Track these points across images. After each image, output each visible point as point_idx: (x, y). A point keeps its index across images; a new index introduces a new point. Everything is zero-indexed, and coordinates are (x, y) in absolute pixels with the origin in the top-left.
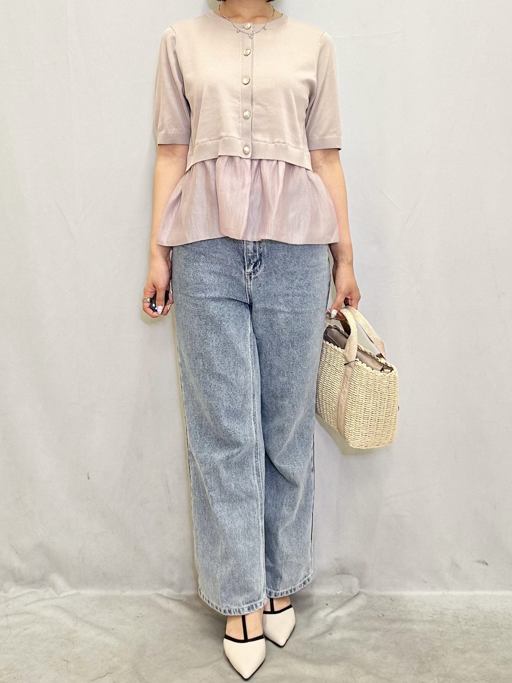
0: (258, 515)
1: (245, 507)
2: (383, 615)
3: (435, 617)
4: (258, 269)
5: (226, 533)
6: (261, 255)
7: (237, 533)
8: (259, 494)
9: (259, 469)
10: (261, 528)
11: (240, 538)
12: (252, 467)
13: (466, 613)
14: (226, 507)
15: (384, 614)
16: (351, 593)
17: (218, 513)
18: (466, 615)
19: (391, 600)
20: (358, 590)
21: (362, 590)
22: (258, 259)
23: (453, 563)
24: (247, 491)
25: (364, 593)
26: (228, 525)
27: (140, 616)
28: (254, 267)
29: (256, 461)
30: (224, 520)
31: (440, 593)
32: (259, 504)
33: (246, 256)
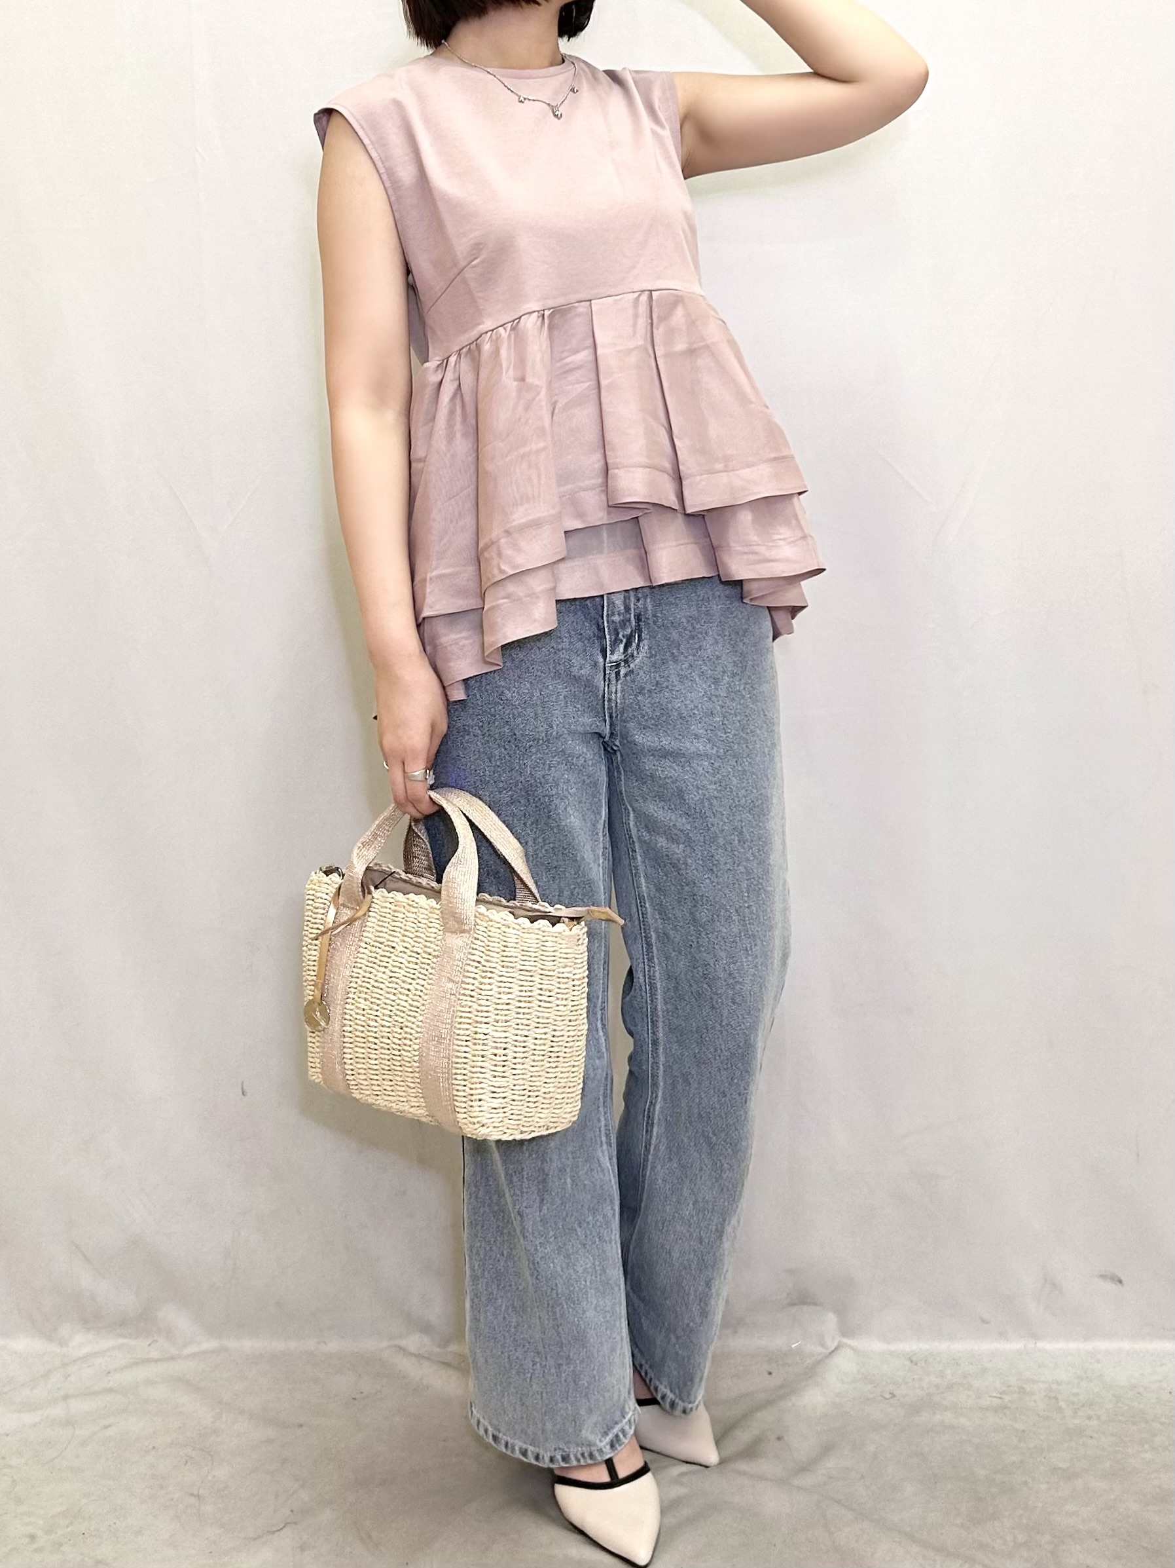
2: (893, 1396)
3: (1007, 1398)
4: (635, 652)
6: (638, 618)
13: (1075, 1391)
15: (897, 1392)
16: (821, 1347)
18: (1076, 1395)
19: (908, 1363)
20: (838, 1342)
21: (847, 1341)
22: (634, 628)
23: (1046, 1280)
25: (849, 1346)
27: (357, 1397)
28: (626, 648)
31: (1019, 1345)
33: (608, 622)
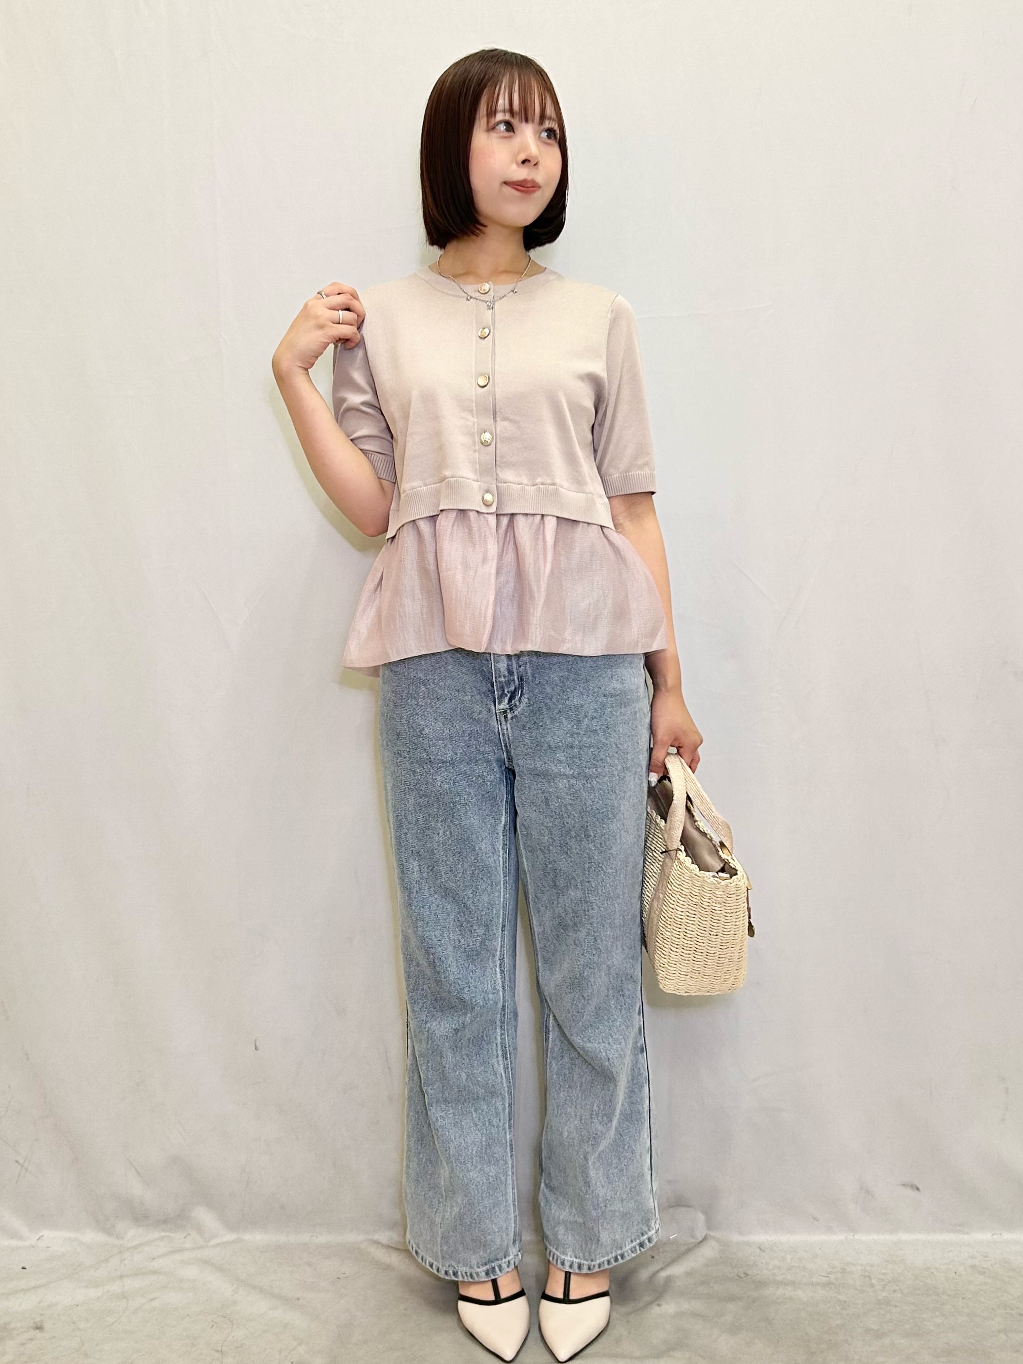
0: (504, 1123)
1: (483, 1111)
2: (747, 1275)
3: (832, 1277)
4: (518, 704)
5: (451, 1153)
6: (521, 679)
7: (469, 1153)
8: (506, 1089)
9: (506, 1048)
10: (508, 1144)
11: (474, 1161)
12: (495, 1045)
13: (883, 1271)
14: (451, 1111)
15: (749, 1272)
16: (693, 1237)
17: (437, 1120)
18: (884, 1274)
19: (758, 1250)
20: (705, 1234)
21: (712, 1233)
22: (517, 686)
23: (862, 1188)
24: (488, 1084)
25: (714, 1238)
26: (454, 1140)
27: (341, 1276)
28: (510, 700)
29: (502, 1034)
30: (447, 1133)
31: (841, 1237)
32: (507, 1105)
33: (496, 682)
